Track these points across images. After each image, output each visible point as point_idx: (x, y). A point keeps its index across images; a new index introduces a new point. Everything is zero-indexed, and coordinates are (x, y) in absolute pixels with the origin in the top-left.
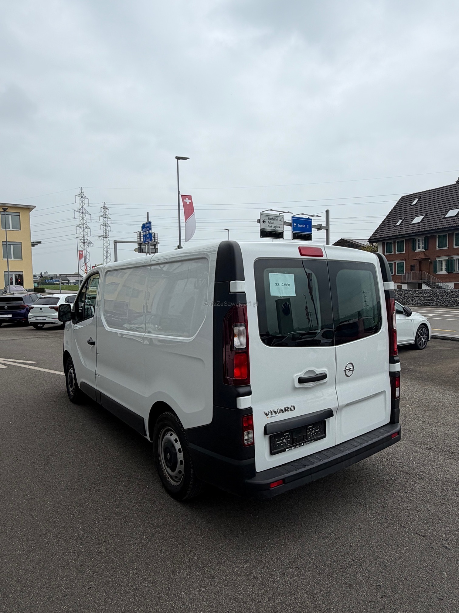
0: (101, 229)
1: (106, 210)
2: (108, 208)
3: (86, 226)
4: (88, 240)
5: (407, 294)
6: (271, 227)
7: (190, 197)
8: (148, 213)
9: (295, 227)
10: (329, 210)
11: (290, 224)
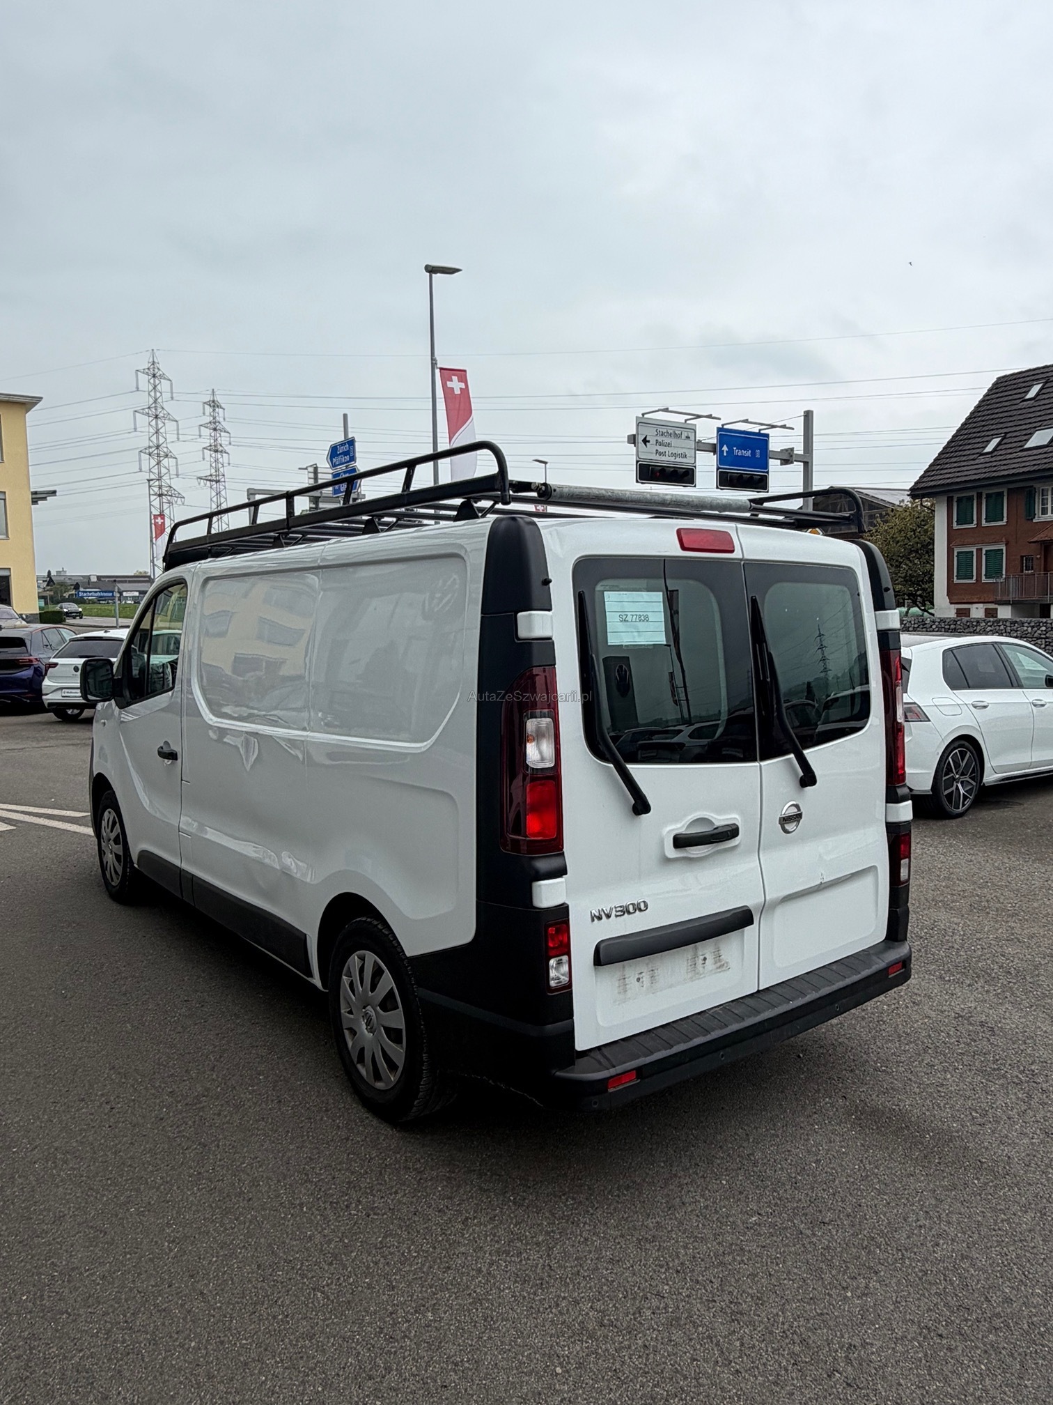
0: (204, 459)
1: (217, 409)
2: (223, 406)
3: (165, 450)
4: (170, 487)
5: (1017, 631)
6: (661, 454)
7: (462, 374)
8: (345, 416)
9: (725, 454)
10: (812, 412)
11: (713, 448)
